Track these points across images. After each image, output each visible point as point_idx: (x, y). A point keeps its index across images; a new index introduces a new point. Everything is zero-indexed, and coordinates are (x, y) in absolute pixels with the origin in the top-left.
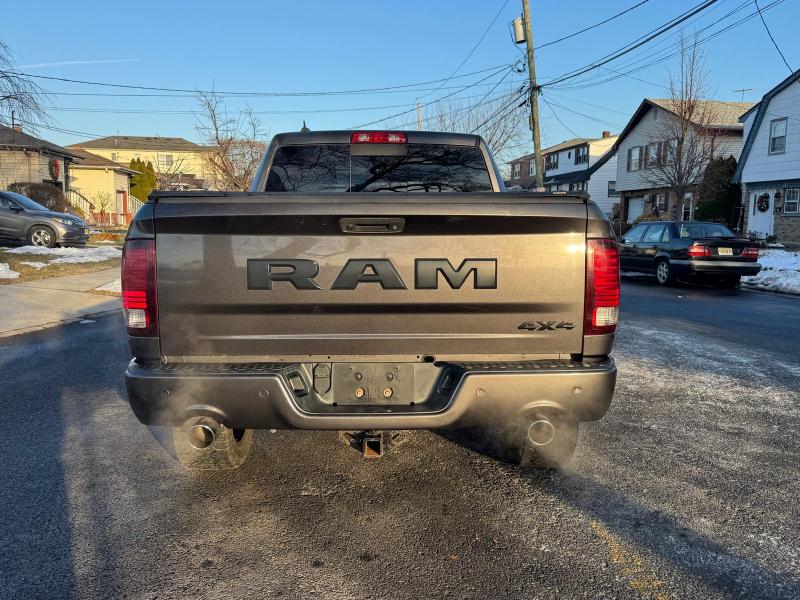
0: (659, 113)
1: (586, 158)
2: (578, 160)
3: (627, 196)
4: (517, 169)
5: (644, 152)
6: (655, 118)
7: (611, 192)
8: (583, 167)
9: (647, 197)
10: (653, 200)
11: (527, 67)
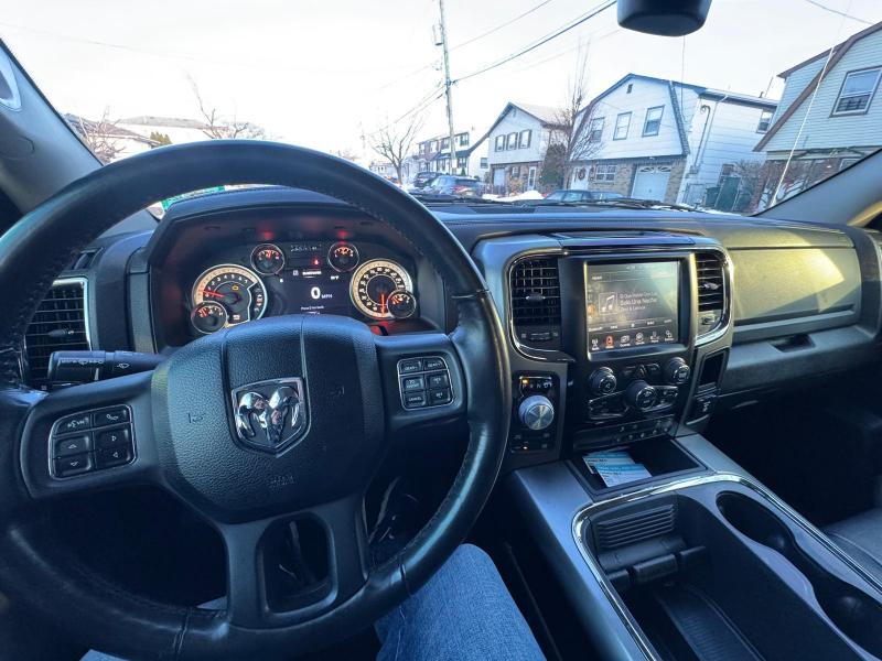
0: (518, 112)
1: (467, 142)
2: (462, 144)
3: (495, 167)
4: (423, 147)
5: (507, 138)
6: (514, 116)
7: (483, 165)
8: (465, 148)
9: (507, 169)
10: (511, 171)
11: (444, 66)
